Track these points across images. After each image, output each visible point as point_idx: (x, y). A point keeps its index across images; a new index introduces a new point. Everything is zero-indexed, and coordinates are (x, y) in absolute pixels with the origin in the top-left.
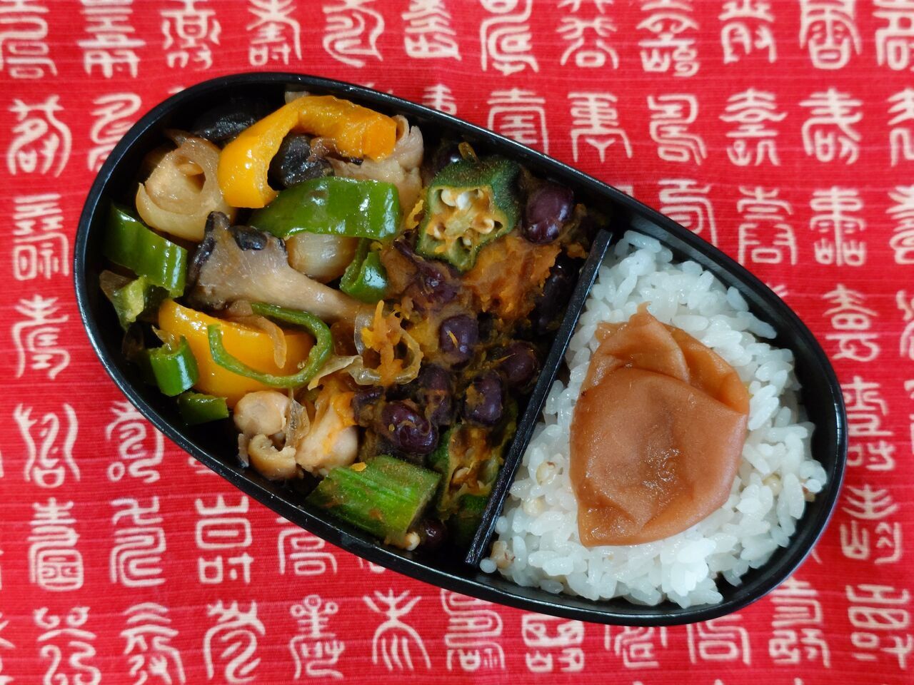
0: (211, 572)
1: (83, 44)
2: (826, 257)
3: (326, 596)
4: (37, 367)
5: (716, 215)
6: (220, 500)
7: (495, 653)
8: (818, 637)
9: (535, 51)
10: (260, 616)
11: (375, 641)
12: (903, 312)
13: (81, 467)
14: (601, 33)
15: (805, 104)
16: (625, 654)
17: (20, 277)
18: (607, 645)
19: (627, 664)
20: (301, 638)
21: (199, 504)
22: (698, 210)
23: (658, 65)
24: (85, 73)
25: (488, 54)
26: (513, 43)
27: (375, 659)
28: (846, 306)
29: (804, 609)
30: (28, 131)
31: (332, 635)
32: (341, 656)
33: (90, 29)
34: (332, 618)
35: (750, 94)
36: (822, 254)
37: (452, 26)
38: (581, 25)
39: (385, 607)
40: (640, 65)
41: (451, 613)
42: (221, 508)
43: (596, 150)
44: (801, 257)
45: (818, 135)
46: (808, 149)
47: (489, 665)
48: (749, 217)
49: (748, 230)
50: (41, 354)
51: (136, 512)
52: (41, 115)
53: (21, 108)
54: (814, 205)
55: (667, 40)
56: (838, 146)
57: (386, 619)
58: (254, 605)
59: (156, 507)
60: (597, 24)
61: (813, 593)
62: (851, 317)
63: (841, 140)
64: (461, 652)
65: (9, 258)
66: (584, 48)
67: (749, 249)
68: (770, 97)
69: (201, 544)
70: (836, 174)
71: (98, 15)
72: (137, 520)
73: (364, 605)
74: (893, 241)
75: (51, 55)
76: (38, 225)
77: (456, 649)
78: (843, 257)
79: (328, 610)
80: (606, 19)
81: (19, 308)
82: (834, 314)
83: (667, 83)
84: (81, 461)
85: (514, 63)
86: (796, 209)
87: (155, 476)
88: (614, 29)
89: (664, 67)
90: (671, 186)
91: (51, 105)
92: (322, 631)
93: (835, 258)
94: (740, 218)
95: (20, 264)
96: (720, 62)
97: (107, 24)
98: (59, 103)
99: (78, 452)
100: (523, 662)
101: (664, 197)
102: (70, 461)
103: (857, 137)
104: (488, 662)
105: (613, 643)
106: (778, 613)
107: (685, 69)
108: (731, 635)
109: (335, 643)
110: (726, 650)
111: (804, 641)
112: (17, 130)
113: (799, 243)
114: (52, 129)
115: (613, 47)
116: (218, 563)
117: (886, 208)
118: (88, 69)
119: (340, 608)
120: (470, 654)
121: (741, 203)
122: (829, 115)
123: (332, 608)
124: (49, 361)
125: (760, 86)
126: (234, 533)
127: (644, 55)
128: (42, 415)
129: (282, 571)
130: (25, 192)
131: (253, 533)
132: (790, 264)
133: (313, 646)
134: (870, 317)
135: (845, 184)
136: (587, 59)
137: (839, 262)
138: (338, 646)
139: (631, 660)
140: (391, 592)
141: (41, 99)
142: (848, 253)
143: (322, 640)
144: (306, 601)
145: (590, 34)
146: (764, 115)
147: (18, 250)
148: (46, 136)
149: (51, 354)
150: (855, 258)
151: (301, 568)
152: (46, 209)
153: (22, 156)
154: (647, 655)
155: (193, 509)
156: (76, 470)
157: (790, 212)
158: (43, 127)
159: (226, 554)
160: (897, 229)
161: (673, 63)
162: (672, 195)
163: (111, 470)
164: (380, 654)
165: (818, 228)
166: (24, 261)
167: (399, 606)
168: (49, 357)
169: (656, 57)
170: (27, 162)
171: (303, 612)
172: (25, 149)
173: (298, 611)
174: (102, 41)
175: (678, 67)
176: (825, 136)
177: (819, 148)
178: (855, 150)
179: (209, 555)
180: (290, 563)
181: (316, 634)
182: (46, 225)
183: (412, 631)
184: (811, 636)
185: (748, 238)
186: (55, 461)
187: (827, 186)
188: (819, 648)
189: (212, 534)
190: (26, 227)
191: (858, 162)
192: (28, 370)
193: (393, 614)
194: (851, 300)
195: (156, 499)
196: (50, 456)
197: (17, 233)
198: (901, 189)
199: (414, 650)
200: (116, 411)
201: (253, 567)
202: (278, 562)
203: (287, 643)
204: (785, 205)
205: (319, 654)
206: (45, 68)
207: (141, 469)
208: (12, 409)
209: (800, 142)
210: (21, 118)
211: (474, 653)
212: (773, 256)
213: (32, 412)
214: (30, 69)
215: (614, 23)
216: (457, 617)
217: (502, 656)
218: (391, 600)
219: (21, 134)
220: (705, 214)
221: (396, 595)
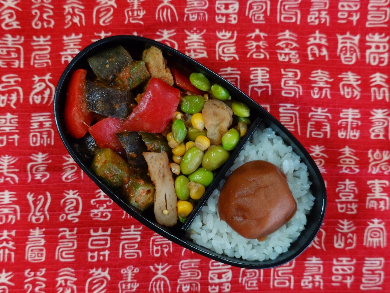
0: (93, 257)
1: (62, 53)
2: (342, 135)
3: (135, 266)
4: (36, 178)
5: (300, 118)
6: (100, 229)
7: (197, 285)
8: (320, 278)
9: (237, 52)
10: (109, 273)
11: (151, 283)
12: (369, 158)
13: (50, 216)
14: (263, 47)
15: (340, 76)
16: (246, 285)
17: (32, 145)
18: (240, 281)
19: (247, 288)
20: (123, 281)
21: (92, 231)
22: (293, 116)
23: (284, 59)
24: (61, 64)
25: (219, 54)
26: (228, 50)
27: (150, 289)
28: (347, 155)
29: (317, 268)
30: (38, 87)
31: (135, 280)
32: (137, 288)
33: (65, 48)
34: (136, 274)
35: (319, 71)
36: (341, 134)
37: (204, 45)
38: (255, 44)
39: (157, 270)
40: (277, 58)
41: (182, 271)
42: (100, 232)
43: (257, 92)
44: (332, 135)
45: (345, 88)
46: (342, 93)
47: (193, 290)
48: (313, 119)
49: (311, 125)
50: (38, 174)
51: (67, 233)
52: (44, 81)
53: (36, 78)
54: (341, 115)
55: (287, 51)
56: (353, 92)
57: (157, 274)
58: (108, 269)
59: (75, 232)
60: (261, 43)
61: (321, 262)
62: (348, 160)
63: (354, 90)
64: (183, 285)
65: (28, 137)
66: (255, 52)
67: (311, 132)
68: (327, 73)
69: (90, 247)
70: (351, 103)
71: (69, 43)
72: (67, 237)
73: (150, 269)
74: (371, 130)
75: (50, 59)
76: (41, 125)
77: (181, 284)
78: (350, 136)
79: (135, 271)
80: (264, 42)
81: (31, 157)
82: (342, 158)
83: (288, 65)
84: (51, 213)
85: (228, 57)
86: (333, 117)
87: (77, 220)
88: (267, 46)
89: (287, 60)
90: (284, 106)
91: (48, 77)
92: (132, 279)
93: (346, 136)
94: (309, 119)
95: (32, 140)
96: (308, 59)
97: (72, 46)
98: (51, 76)
99: (50, 210)
100: (208, 289)
101: (281, 110)
102: (46, 213)
103: (359, 89)
104: (193, 289)
105: (242, 280)
106: (307, 270)
107: (294, 61)
108: (287, 278)
109: (136, 283)
110: (285, 283)
111: (315, 280)
112: (34, 87)
113: (332, 130)
114: (47, 86)
115: (267, 52)
116: (96, 254)
117: (369, 117)
118: (63, 62)
119: (140, 270)
120: (186, 285)
121: (310, 114)
122: (349, 81)
123: (137, 270)
124: (41, 177)
125: (323, 69)
126: (103, 242)
127: (279, 55)
128: (38, 196)
129: (120, 256)
130: (36, 111)
131: (111, 242)
132: (327, 138)
133: (127, 285)
134: (356, 160)
135: (354, 108)
136: (257, 56)
137: (348, 138)
138: (137, 285)
139: (248, 287)
140: (161, 264)
141: (44, 75)
142: (352, 134)
143: (131, 283)
144: (128, 268)
145: (258, 47)
146: (325, 79)
147: (31, 134)
148: (45, 89)
149: (42, 174)
150: (355, 136)
151: (127, 256)
152: (44, 118)
153: (35, 97)
154: (255, 285)
155: (89, 232)
156: (48, 217)
157: (330, 118)
158: (44, 85)
159: (99, 251)
160: (373, 126)
161: (290, 59)
162: (284, 110)
163: (61, 217)
164: (152, 287)
165: (341, 124)
166: (34, 139)
167: (163, 269)
168: (41, 175)
169: (283, 56)
170: (37, 99)
171: (126, 272)
172: (37, 94)
173: (124, 271)
174: (69, 52)
175: (292, 60)
176: (348, 88)
177: (345, 92)
178: (359, 94)
179: (93, 251)
180: (123, 254)
181: (129, 280)
182: (44, 125)
183: (166, 278)
184: (318, 278)
185: (311, 128)
186: (41, 213)
187: (348, 108)
188: (319, 282)
189: (94, 243)
190: (36, 125)
191: (359, 99)
192: (33, 179)
193: (160, 272)
194: (350, 153)
195: (76, 229)
196: (39, 211)
197: (32, 128)
198: (375, 110)
199: (165, 285)
200: (65, 194)
201: (109, 255)
202: (119, 253)
203: (118, 283)
204: (329, 115)
205: (129, 287)
206: (47, 63)
207: (72, 217)
208: (26, 194)
209: (338, 90)
210: (36, 82)
211: (188, 285)
212: (320, 135)
213: (34, 195)
214: (42, 64)
215: (267, 43)
216: (184, 272)
217: (199, 287)
218: (160, 267)
219: (35, 88)
220: (296, 117)
221: (162, 265)
